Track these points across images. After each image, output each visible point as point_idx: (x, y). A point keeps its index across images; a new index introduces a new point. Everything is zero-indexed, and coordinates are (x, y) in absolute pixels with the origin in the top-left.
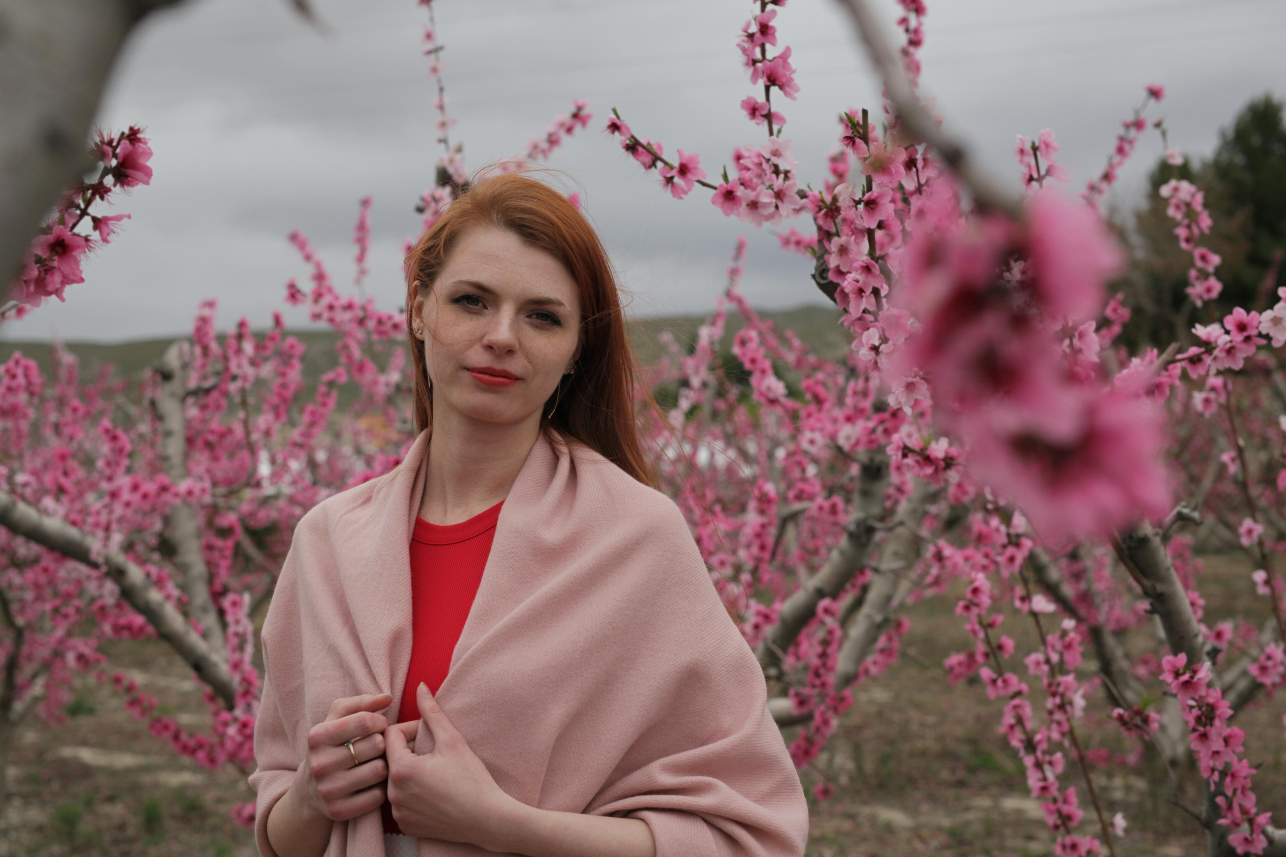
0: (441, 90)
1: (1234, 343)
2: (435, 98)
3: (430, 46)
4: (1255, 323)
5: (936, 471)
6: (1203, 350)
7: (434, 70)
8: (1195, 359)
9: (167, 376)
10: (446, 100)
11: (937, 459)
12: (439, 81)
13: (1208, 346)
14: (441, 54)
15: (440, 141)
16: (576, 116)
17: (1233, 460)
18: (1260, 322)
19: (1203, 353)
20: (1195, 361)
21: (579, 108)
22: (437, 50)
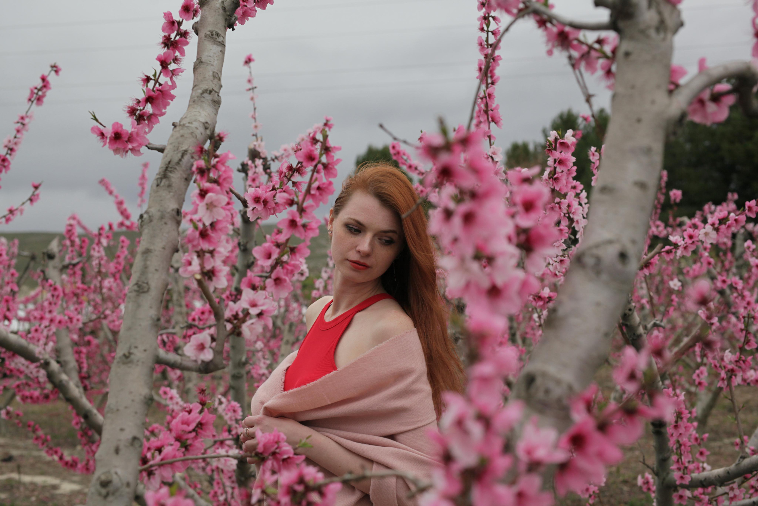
0: (255, 109)
1: (687, 244)
2: (252, 113)
3: (249, 86)
4: (697, 235)
5: (544, 303)
6: (672, 247)
7: (252, 99)
8: (669, 251)
9: (51, 257)
10: (257, 115)
11: (545, 298)
12: (254, 104)
13: (676, 246)
14: (255, 90)
15: (253, 135)
16: (326, 124)
17: (648, 302)
18: (699, 235)
19: (673, 249)
20: (668, 252)
21: (327, 121)
22: (253, 88)
